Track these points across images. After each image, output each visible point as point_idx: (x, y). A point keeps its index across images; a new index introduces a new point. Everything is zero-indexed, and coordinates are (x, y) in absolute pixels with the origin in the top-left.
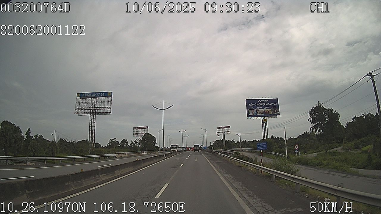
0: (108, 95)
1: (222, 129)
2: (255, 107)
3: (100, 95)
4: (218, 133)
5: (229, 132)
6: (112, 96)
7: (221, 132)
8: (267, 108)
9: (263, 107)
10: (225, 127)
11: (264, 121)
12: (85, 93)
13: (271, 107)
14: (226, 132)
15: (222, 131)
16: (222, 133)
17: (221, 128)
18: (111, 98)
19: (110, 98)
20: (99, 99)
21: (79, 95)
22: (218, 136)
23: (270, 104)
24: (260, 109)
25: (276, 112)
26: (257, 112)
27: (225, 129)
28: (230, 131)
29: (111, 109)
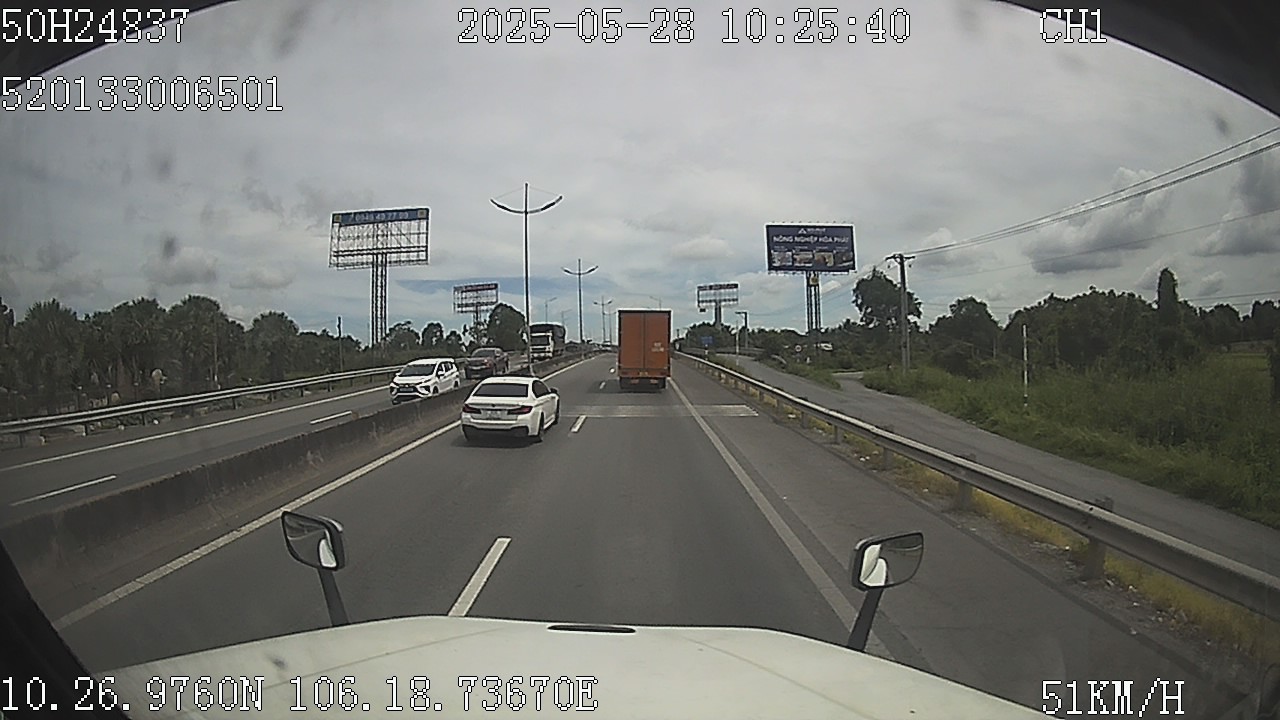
0: (419, 217)
1: (712, 291)
2: (790, 246)
3: (398, 215)
4: (703, 302)
5: (734, 300)
6: (427, 218)
7: (710, 301)
8: (821, 251)
9: (810, 247)
10: (721, 287)
11: (812, 285)
12: (355, 213)
13: (831, 247)
14: (725, 300)
15: (712, 298)
16: (713, 304)
17: (711, 287)
18: (427, 223)
19: (424, 223)
20: (393, 227)
21: (338, 218)
22: (703, 310)
23: (831, 240)
24: (801, 250)
25: (845, 262)
26: (794, 260)
27: (722, 291)
28: (737, 300)
29: (426, 251)
